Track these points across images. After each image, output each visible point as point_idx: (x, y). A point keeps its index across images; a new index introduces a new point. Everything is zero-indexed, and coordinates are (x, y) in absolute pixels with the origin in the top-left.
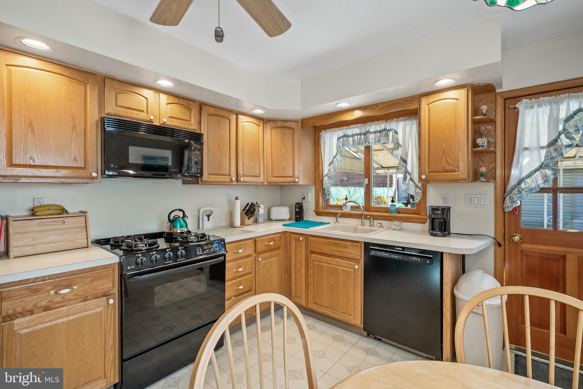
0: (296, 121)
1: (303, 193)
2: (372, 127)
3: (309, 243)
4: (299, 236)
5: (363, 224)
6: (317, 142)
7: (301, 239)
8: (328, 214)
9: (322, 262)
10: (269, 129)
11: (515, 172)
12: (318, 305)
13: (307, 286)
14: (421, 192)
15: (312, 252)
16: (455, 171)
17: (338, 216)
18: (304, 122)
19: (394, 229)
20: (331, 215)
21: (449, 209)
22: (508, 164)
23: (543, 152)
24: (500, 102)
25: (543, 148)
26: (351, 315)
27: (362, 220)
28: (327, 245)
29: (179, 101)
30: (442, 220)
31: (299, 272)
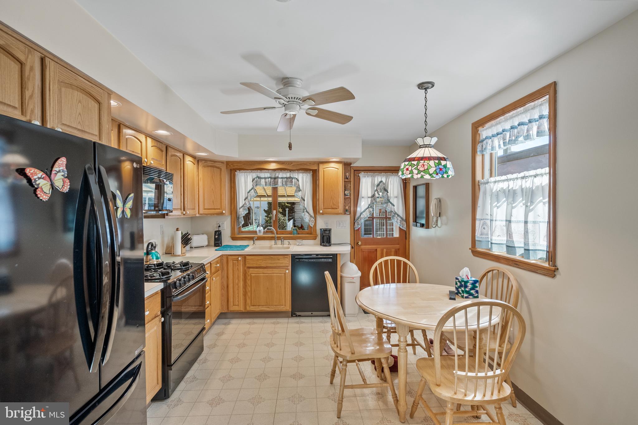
0: (222, 162)
1: (218, 222)
2: (280, 174)
3: (247, 261)
4: (237, 257)
5: (276, 244)
6: (232, 179)
7: (240, 259)
8: (244, 239)
9: (259, 274)
10: (201, 167)
11: (358, 209)
12: (255, 306)
13: (245, 294)
14: (314, 220)
15: (249, 268)
16: (337, 209)
17: (255, 239)
18: (228, 163)
19: (298, 245)
20: (247, 239)
21: (330, 230)
22: (356, 204)
23: (370, 199)
24: (352, 171)
25: (369, 197)
26: (282, 305)
27: (275, 241)
28: (263, 260)
29: (157, 144)
30: (328, 237)
31: (237, 286)
